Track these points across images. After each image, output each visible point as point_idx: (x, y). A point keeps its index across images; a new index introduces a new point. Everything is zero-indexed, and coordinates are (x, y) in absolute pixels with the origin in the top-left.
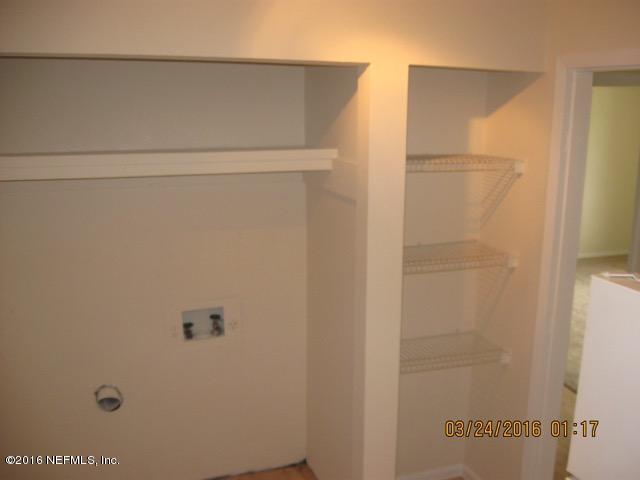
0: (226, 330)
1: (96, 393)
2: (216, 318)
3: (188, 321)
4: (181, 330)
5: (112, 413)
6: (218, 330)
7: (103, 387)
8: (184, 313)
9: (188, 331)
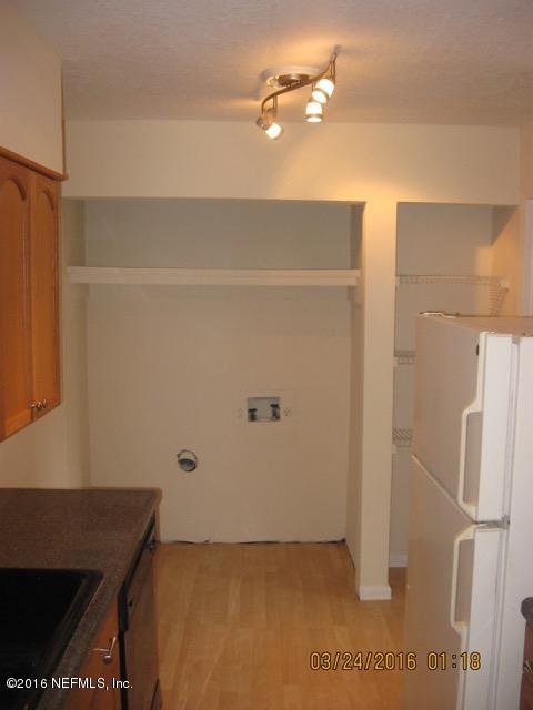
0: (282, 417)
1: (178, 456)
2: (275, 406)
3: (252, 408)
4: (246, 414)
5: (188, 473)
6: (276, 416)
7: (184, 451)
8: (249, 400)
9: (253, 415)
